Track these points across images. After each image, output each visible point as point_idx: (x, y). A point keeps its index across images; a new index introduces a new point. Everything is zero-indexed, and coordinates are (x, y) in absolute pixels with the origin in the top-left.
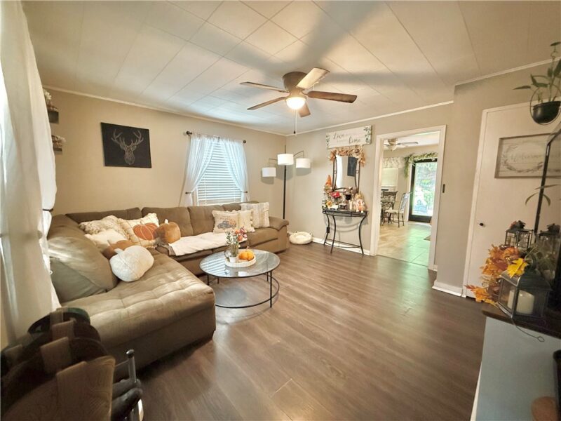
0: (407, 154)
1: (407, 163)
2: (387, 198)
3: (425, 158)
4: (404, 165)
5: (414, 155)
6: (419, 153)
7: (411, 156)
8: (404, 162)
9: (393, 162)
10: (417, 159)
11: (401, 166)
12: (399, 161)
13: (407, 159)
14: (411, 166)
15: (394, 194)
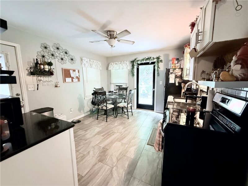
0: (133, 59)
1: (133, 66)
2: (121, 92)
3: (144, 62)
4: (131, 67)
5: (137, 59)
6: (140, 58)
7: (135, 60)
8: (131, 65)
9: (124, 65)
10: (139, 62)
11: (130, 67)
12: (128, 64)
13: (133, 62)
14: (136, 67)
15: (126, 89)
